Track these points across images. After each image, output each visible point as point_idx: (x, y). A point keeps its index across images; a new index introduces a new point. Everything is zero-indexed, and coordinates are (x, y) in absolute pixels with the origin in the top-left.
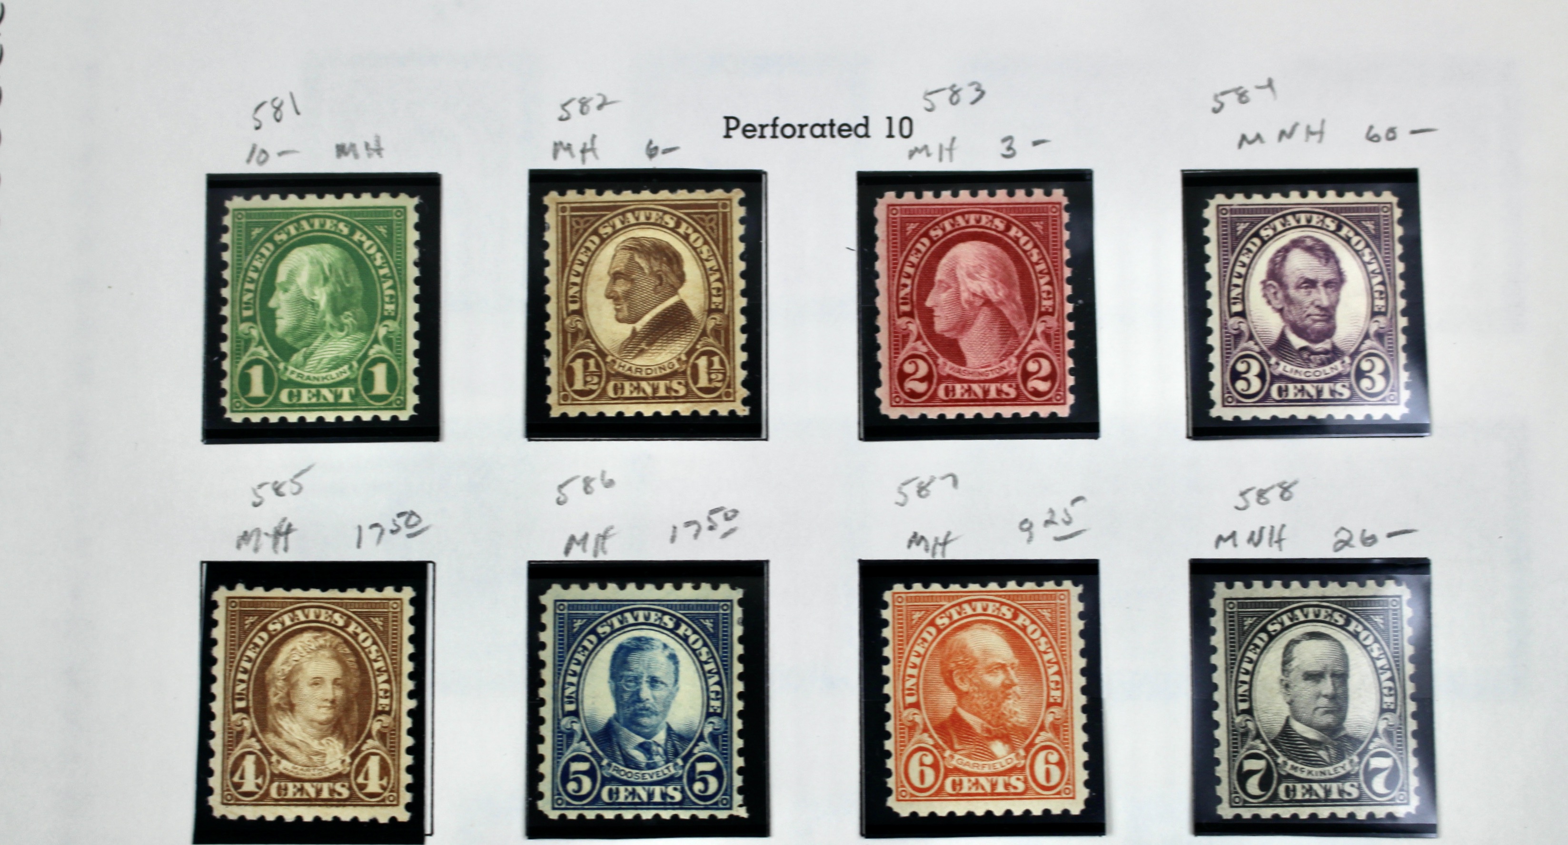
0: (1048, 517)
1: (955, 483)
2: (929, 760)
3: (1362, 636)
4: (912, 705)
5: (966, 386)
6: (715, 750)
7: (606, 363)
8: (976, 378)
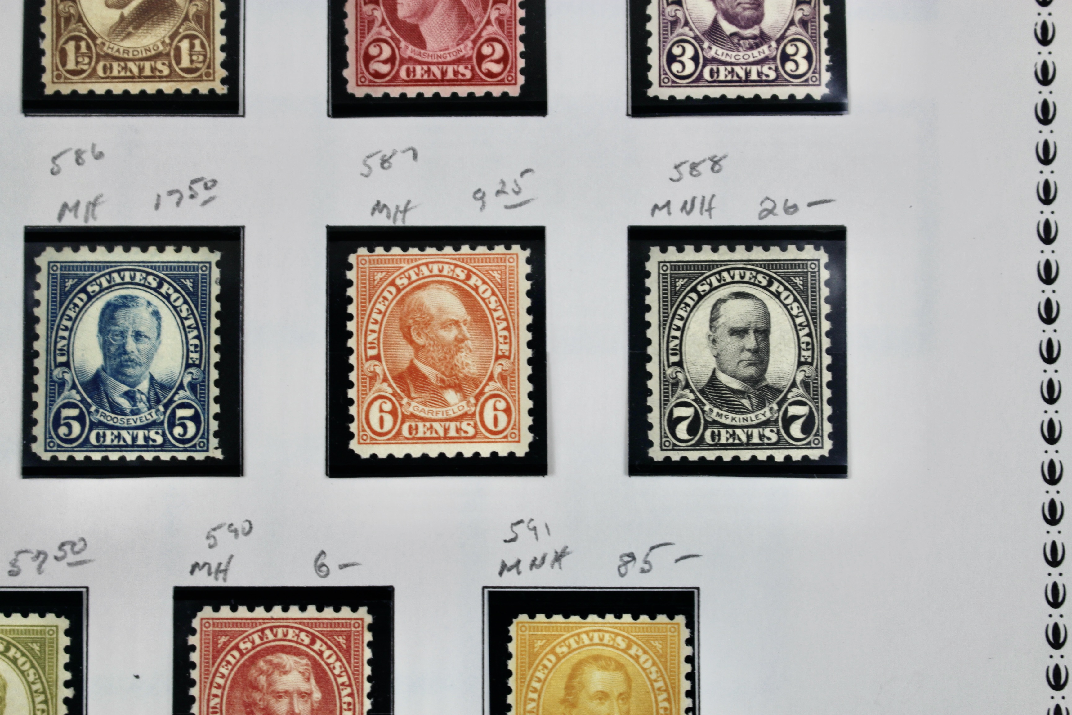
0: (499, 187)
1: (415, 156)
2: (388, 407)
3: (783, 297)
4: (373, 358)
5: (425, 67)
6: (194, 398)
7: (96, 45)
8: (435, 60)
